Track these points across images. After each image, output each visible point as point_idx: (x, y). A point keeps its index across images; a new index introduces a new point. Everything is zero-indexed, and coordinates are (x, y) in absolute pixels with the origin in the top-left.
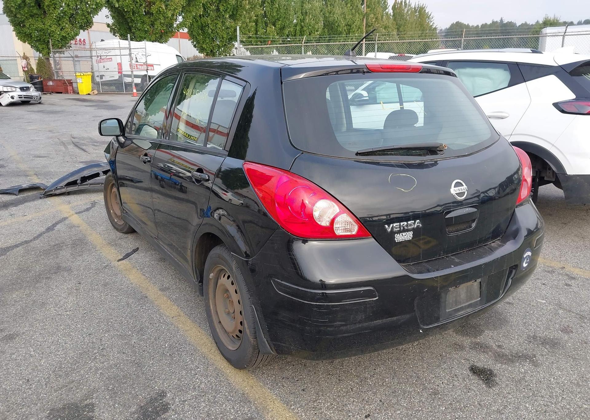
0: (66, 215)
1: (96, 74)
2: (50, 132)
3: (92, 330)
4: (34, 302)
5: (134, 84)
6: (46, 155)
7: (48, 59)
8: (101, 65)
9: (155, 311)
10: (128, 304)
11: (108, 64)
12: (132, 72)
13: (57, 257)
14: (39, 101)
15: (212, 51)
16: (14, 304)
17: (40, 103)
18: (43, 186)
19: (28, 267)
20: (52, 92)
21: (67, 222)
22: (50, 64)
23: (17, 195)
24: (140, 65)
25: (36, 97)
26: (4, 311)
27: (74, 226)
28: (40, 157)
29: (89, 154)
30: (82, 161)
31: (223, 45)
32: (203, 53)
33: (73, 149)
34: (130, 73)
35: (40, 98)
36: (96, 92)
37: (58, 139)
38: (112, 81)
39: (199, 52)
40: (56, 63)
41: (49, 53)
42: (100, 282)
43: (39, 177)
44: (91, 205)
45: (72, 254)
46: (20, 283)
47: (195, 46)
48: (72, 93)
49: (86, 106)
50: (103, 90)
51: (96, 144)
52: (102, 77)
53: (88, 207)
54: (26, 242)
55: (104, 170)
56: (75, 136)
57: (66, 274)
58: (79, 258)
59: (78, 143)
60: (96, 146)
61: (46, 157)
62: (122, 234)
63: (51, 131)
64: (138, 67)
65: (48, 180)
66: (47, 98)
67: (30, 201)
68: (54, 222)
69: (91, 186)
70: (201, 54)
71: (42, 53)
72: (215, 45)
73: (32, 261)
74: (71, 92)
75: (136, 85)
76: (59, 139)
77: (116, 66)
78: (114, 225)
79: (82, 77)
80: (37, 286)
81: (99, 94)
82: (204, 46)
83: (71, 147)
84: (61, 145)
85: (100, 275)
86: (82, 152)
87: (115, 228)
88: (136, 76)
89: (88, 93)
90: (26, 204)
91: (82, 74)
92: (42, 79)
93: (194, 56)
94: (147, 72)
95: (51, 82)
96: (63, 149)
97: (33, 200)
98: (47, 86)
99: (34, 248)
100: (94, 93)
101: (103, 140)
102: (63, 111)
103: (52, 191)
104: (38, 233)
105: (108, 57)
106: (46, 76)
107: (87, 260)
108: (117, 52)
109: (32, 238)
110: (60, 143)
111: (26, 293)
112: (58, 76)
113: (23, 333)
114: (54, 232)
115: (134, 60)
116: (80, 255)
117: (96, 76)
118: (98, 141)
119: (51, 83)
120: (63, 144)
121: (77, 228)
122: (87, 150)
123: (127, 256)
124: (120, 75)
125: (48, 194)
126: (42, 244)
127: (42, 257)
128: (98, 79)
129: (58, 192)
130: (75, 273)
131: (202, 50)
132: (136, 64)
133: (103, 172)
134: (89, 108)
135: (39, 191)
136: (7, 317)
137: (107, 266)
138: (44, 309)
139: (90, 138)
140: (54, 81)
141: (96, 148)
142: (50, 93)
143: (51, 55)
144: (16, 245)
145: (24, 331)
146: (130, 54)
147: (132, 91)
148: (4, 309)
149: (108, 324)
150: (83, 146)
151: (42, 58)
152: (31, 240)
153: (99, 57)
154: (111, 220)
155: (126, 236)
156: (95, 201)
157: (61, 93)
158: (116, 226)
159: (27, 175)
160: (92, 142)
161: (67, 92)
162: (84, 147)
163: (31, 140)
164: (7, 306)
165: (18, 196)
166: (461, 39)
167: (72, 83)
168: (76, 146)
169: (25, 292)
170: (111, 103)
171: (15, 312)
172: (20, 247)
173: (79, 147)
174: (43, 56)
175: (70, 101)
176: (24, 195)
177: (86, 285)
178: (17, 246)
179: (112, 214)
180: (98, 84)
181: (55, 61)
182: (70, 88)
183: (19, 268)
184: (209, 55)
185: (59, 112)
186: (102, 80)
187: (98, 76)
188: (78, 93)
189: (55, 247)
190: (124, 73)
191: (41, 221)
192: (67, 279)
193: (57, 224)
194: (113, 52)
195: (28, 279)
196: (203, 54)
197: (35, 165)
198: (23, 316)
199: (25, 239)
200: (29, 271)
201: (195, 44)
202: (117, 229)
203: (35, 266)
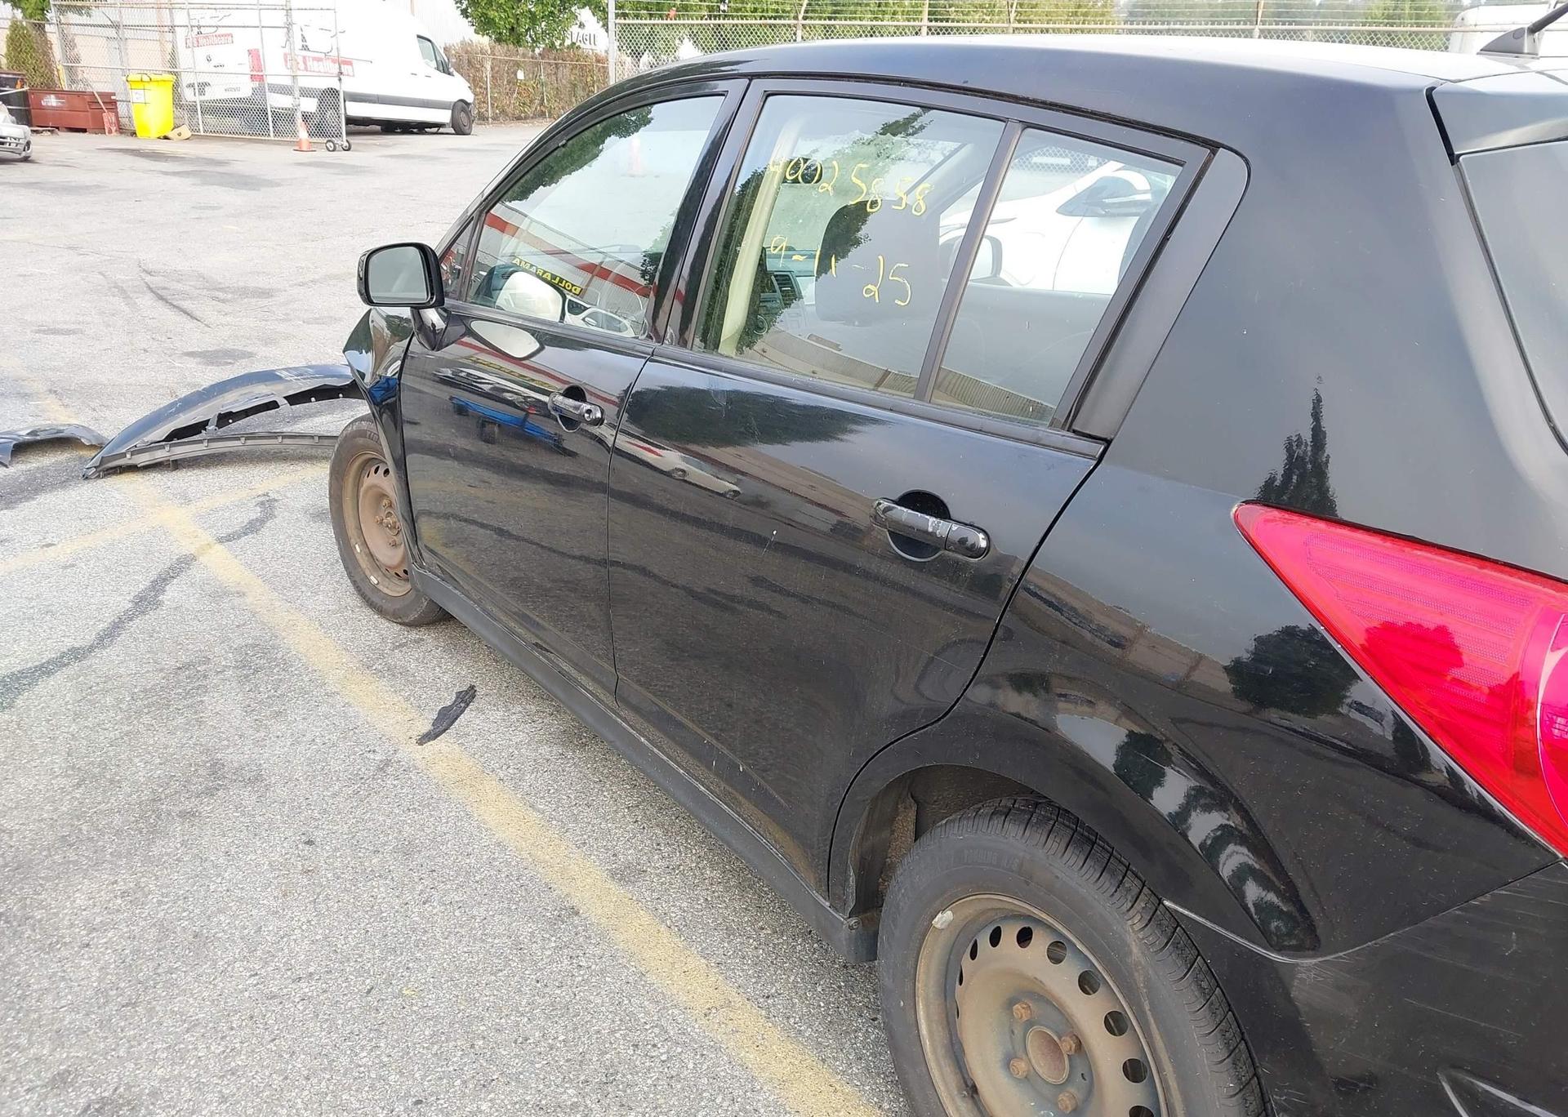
0: (188, 547)
1: (186, 79)
2: (71, 252)
3: (423, 1078)
4: (164, 930)
5: (299, 116)
6: (73, 327)
7: (40, 27)
8: (201, 53)
9: (631, 980)
10: (518, 946)
11: (220, 53)
12: (294, 77)
13: (200, 722)
14: (24, 154)
15: (512, 29)
16: (86, 940)
17: (26, 160)
18: (88, 436)
19: (103, 766)
20: (57, 128)
21: (195, 573)
22: (47, 43)
23: (6, 466)
24: (314, 59)
25: (13, 140)
26: (55, 974)
27: (226, 593)
28: (55, 332)
29: (206, 329)
30: (190, 350)
31: (547, 13)
32: (487, 34)
33: (154, 307)
34: (287, 81)
35: (28, 144)
36: (186, 131)
37: (100, 273)
38: (233, 100)
39: (476, 32)
40: (68, 43)
41: (43, 10)
42: (383, 839)
43: (66, 401)
44: (259, 509)
45: (248, 710)
46: (91, 839)
47: (464, 13)
48: (114, 133)
49: (166, 173)
50: (207, 128)
51: (221, 295)
52: (202, 87)
53: (253, 516)
54: (77, 654)
55: (291, 393)
56: (150, 267)
57: (248, 797)
58: (278, 727)
59: (165, 288)
60: (223, 301)
61: (74, 332)
62: (397, 627)
63: (75, 248)
64: (308, 64)
65: (94, 414)
66: (45, 144)
67: (53, 487)
68: (153, 575)
69: (249, 442)
70: (483, 35)
71: (23, 9)
72: (522, 14)
73: (112, 735)
74: (114, 129)
75: (306, 117)
76: (104, 276)
77: (246, 60)
78: (369, 593)
79: (147, 86)
80: (155, 851)
81: (195, 137)
82: (492, 14)
83: (146, 301)
84: (114, 296)
85: (375, 805)
86: (184, 318)
87: (371, 604)
88: (306, 93)
89: (162, 135)
90: (42, 498)
91: (146, 78)
92: (26, 88)
93: (463, 43)
94: (340, 80)
95: (52, 96)
96: (123, 307)
97: (63, 484)
98: (41, 108)
99: (108, 678)
100: (179, 135)
101: (241, 284)
102: (98, 186)
103: (123, 455)
104: (108, 618)
105: (221, 31)
106: (38, 80)
107: (309, 737)
108: (250, 17)
109: (90, 638)
110: (110, 288)
111: (121, 886)
112: (73, 81)
113: (155, 1094)
114: (162, 612)
115: (298, 44)
116: (278, 714)
117: (185, 85)
118: (227, 285)
119: (51, 101)
120: (123, 292)
121: (237, 601)
122: (198, 314)
123: (445, 720)
124: (256, 84)
125: (110, 465)
126: (132, 665)
127: (146, 719)
128: (189, 95)
129: (142, 459)
130: (282, 792)
131: (485, 24)
132: (304, 57)
133: (285, 397)
134: (175, 180)
135: (76, 454)
136: (73, 1008)
137: (388, 763)
138: (206, 967)
139: (201, 276)
140: (60, 93)
141: (227, 308)
142: (52, 132)
143: (51, 15)
144: (42, 666)
145: (156, 1084)
146: (289, 27)
147: (294, 133)
148: (54, 967)
149: (472, 1046)
150: (184, 299)
151: (21, 22)
152: (91, 648)
153: (196, 30)
154: (357, 579)
155: (414, 635)
156: (267, 495)
157: (84, 131)
158: (375, 599)
159: (26, 395)
160: (208, 290)
161: (100, 129)
162: (186, 305)
163: (20, 276)
164: (64, 953)
165: (12, 470)
166: (1252, 27)
167: (114, 103)
168: (161, 298)
169: (116, 882)
170: (238, 168)
171: (100, 980)
172: (59, 677)
173: (171, 304)
174: (25, 16)
175: (114, 155)
176: (29, 466)
177: (336, 850)
178: (45, 670)
179: (358, 557)
180: (192, 109)
181: (64, 36)
182: (108, 117)
183: (73, 768)
184: (505, 41)
185: (87, 188)
186: (203, 98)
187: (191, 86)
188: (134, 134)
189: (182, 676)
190: (269, 80)
191: (107, 569)
192: (259, 819)
193: (164, 580)
194: (238, 17)
195: (117, 820)
196: (486, 38)
197: (46, 359)
198: (134, 1005)
199: (69, 643)
200: (112, 781)
201: (464, 6)
202: (380, 611)
203: (131, 760)
